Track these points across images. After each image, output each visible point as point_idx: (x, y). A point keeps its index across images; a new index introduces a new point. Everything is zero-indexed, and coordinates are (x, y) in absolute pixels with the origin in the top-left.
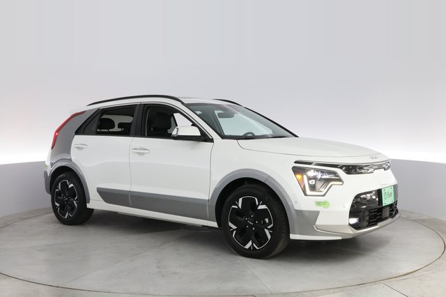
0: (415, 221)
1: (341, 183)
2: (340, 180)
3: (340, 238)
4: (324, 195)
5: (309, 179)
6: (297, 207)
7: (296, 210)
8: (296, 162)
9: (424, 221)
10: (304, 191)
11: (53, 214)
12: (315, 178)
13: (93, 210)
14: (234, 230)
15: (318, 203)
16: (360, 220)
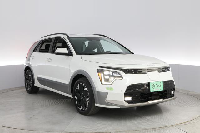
0: (191, 95)
1: (122, 78)
2: (121, 77)
3: (119, 107)
4: (111, 85)
5: (104, 75)
6: (97, 90)
7: (97, 92)
8: (100, 67)
9: (196, 95)
10: (101, 82)
11: (25, 89)
12: (109, 75)
13: (39, 87)
14: (77, 100)
15: (108, 88)
16: (132, 99)
